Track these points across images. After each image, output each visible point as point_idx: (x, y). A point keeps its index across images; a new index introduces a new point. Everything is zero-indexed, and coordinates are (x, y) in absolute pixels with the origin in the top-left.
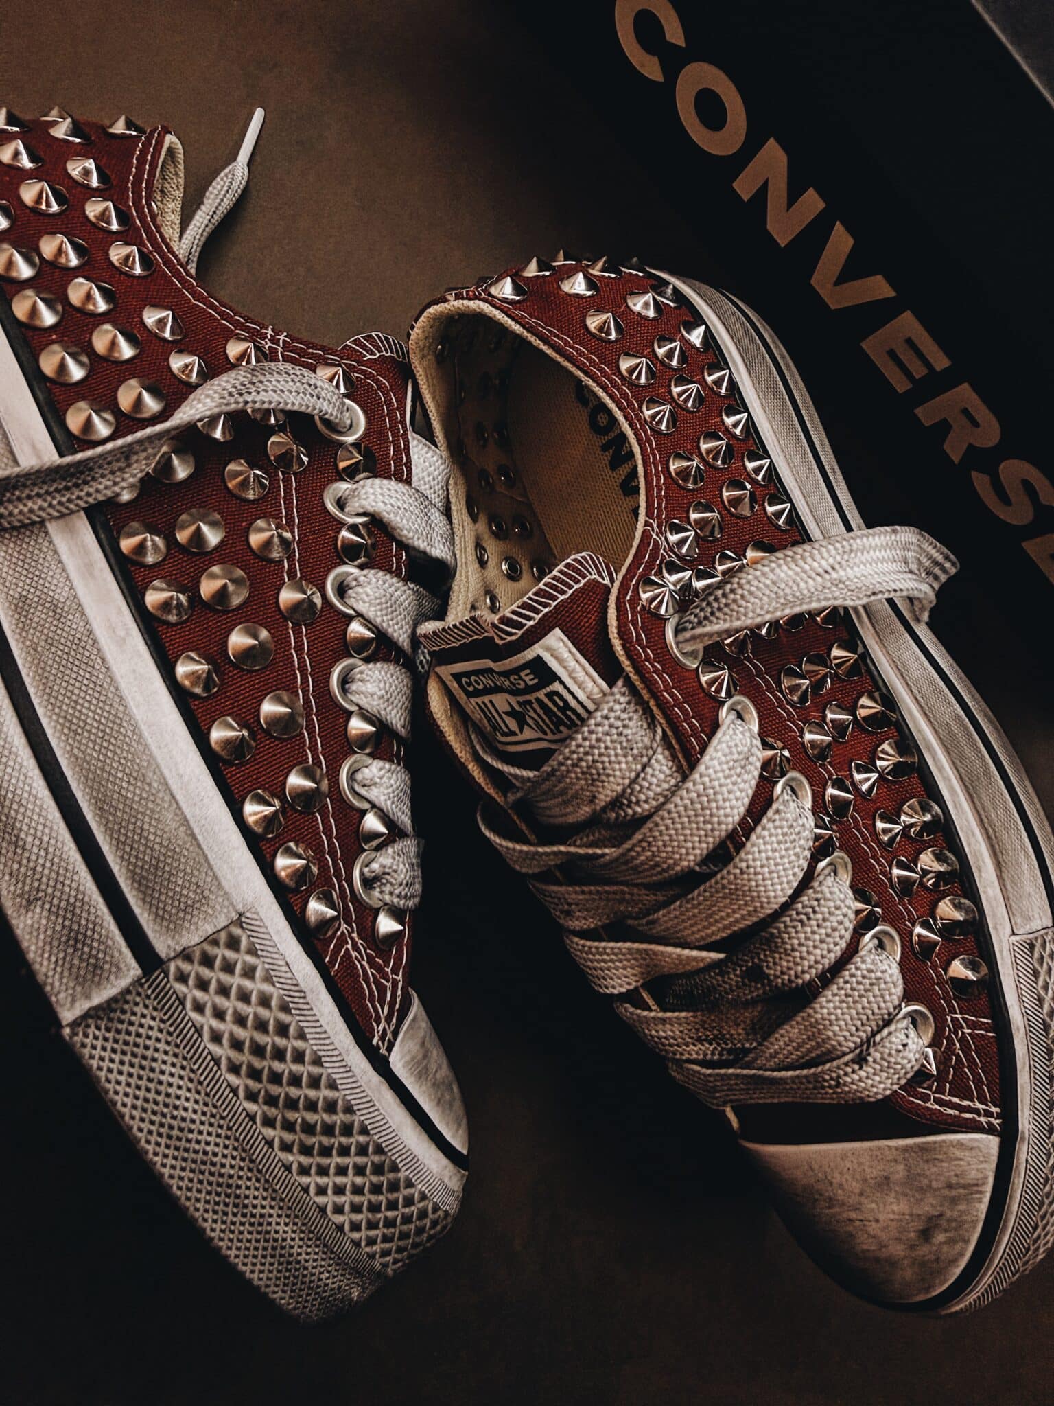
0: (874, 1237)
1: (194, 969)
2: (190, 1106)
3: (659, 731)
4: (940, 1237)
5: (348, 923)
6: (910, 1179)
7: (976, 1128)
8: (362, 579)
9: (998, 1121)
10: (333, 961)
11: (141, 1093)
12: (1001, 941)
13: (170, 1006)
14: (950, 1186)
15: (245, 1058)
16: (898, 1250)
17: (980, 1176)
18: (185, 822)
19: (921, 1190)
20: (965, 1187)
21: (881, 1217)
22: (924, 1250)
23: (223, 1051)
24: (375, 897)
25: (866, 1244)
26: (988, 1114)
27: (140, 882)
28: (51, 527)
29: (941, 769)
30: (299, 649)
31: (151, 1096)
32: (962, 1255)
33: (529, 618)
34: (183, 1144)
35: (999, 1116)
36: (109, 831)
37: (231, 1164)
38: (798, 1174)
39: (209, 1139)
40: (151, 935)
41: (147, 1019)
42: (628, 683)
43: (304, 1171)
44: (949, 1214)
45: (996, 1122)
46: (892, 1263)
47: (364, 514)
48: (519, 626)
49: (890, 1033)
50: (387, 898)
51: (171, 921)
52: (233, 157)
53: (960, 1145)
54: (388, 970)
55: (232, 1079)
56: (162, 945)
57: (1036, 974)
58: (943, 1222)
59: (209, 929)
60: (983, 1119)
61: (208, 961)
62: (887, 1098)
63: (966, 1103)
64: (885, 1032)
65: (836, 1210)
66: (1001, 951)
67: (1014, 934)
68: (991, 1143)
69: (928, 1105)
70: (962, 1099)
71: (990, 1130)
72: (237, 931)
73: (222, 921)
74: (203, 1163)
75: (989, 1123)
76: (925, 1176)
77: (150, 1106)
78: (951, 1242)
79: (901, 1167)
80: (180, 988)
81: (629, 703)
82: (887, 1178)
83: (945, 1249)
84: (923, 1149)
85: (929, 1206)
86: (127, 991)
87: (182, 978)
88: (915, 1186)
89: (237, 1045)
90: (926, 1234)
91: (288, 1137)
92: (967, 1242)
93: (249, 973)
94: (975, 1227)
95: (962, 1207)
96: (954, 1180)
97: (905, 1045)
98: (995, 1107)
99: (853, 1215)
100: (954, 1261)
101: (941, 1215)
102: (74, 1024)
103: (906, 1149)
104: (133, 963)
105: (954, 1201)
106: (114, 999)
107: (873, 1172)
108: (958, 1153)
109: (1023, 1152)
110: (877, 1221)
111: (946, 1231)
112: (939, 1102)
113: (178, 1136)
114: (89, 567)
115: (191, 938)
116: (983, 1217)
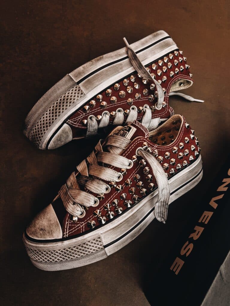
0: (39, 222)
1: (78, 89)
2: (59, 92)
3: (124, 149)
4: (41, 232)
5: (85, 115)
6: (52, 224)
7: (63, 232)
8: (135, 111)
9: (65, 237)
10: (80, 112)
11: (60, 85)
12: (99, 230)
13: (72, 87)
14: (51, 231)
15: (66, 98)
16: (38, 226)
17: (54, 236)
18: (97, 86)
19: (50, 226)
20: (52, 234)
21: (43, 222)
22: (38, 230)
23: (67, 95)
24: (89, 119)
25: (37, 222)
26: (66, 234)
27: (88, 80)
28: (132, 67)
29: (129, 213)
30: (123, 102)
31: (60, 86)
32: (38, 237)
33: (137, 124)
34: (53, 92)
35: (66, 236)
36: (94, 76)
37: (51, 99)
38: (48, 210)
39: (55, 95)
40: (81, 83)
41: (70, 84)
42: (131, 142)
43: (50, 110)
44: (46, 232)
45: (65, 236)
46: (35, 226)
47: (145, 110)
48: (135, 123)
49: (80, 207)
50: (89, 121)
51: (84, 85)
52: (195, 98)
53: (60, 230)
54: (78, 124)
55: (63, 97)
56: (80, 84)
57: (94, 240)
58: (44, 232)
59: (83, 90)
60: (65, 233)
61: (79, 90)
62: (68, 212)
63: (68, 229)
64: (80, 206)
65: (43, 216)
66: (97, 231)
67: (101, 234)
68: (61, 237)
69: (67, 222)
70: (68, 228)
71: (63, 235)
72: (83, 94)
73: (84, 92)
74: (51, 95)
75: (64, 235)
76: (53, 226)
77: (58, 86)
78: (41, 234)
79: (53, 222)
80: (75, 87)
81: (128, 143)
82: (51, 221)
83: (39, 234)
84: (58, 224)
85: (47, 228)
86: (74, 81)
87: (76, 87)
88: (50, 225)
89: (68, 96)
90: (42, 229)
91: (55, 107)
92: (41, 238)
93: (78, 97)
94: (44, 238)
95: (48, 234)
96: (53, 231)
97: (78, 211)
98: (68, 235)
99: (42, 219)
100: (37, 236)
101: (46, 231)
102: (69, 75)
103: (57, 222)
104: (77, 81)
105: (49, 233)
106: (72, 79)
107: (51, 219)
108: (58, 230)
109: (59, 244)
110: (42, 222)
111: (43, 233)
112: (67, 224)
113: (54, 91)
114: (128, 72)
115: (82, 88)
116: (46, 239)
